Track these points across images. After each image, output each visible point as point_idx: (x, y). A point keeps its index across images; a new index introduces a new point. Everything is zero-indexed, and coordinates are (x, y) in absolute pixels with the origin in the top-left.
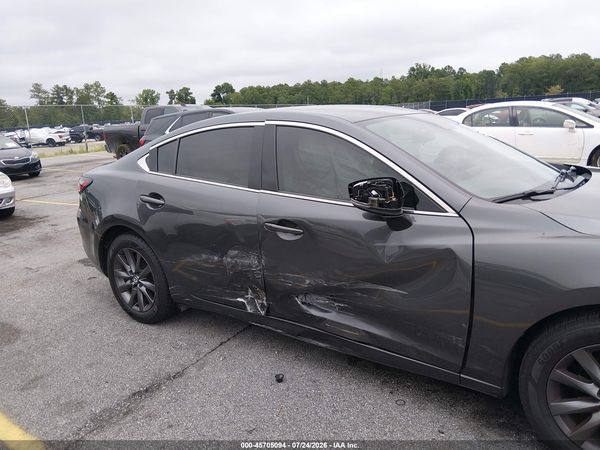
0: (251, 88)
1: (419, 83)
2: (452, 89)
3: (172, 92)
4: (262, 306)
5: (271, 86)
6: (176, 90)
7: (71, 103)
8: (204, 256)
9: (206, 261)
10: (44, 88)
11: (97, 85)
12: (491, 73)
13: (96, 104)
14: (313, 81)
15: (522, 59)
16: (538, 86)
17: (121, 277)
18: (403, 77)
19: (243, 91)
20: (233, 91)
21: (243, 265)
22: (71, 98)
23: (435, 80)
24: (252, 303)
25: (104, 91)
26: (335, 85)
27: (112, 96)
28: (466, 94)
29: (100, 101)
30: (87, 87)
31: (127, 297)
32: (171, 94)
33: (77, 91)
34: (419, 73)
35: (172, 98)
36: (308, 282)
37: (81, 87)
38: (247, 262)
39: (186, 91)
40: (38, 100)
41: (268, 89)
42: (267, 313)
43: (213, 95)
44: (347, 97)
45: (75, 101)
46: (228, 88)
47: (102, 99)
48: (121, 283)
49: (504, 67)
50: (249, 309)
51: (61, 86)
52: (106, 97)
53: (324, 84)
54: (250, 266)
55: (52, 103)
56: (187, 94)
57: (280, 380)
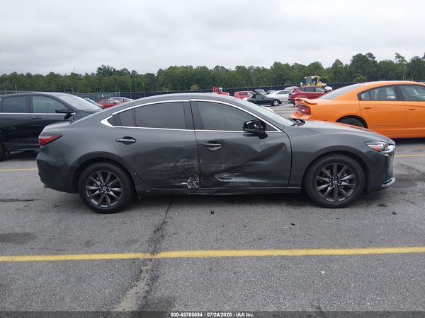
1: (106, 78)
2: (130, 84)
4: (197, 183)
9: (165, 167)
12: (153, 75)
15: (171, 67)
16: (182, 85)
18: (93, 74)
21: (188, 165)
23: (118, 77)
24: (189, 184)
26: (39, 77)
28: (139, 88)
34: (104, 72)
36: (224, 166)
42: (199, 186)
44: (50, 86)
49: (160, 72)
50: (189, 187)
53: (29, 75)
54: (192, 165)
57: (212, 213)
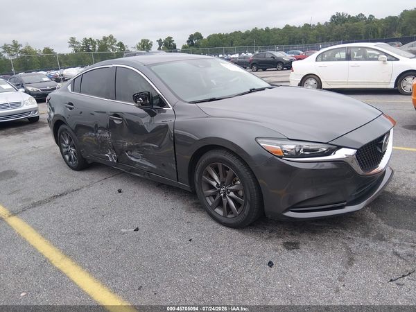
0: (214, 35)
1: (338, 27)
2: (363, 31)
3: (160, 40)
4: (115, 157)
5: (229, 33)
6: (163, 39)
7: (95, 50)
8: (90, 134)
9: (90, 136)
10: (77, 40)
11: (111, 37)
13: (111, 50)
14: (259, 28)
17: (64, 147)
19: (209, 38)
20: (202, 37)
21: (104, 137)
22: (94, 47)
23: (350, 25)
24: (111, 156)
25: (116, 41)
26: (275, 30)
27: (121, 45)
28: (374, 35)
29: (113, 49)
30: (105, 39)
31: (67, 157)
32: (160, 42)
33: (98, 41)
34: (338, 20)
35: (160, 45)
37: (101, 39)
38: (105, 135)
39: (169, 39)
40: (73, 49)
41: (227, 36)
42: (117, 161)
43: (188, 42)
44: (284, 39)
45: (97, 49)
46: (198, 36)
47: (114, 46)
48: (64, 150)
49: (405, 13)
50: (110, 160)
51: (88, 38)
52: (118, 45)
53: (267, 30)
54: (106, 137)
55: (82, 50)
56: (171, 41)
57: (120, 191)
